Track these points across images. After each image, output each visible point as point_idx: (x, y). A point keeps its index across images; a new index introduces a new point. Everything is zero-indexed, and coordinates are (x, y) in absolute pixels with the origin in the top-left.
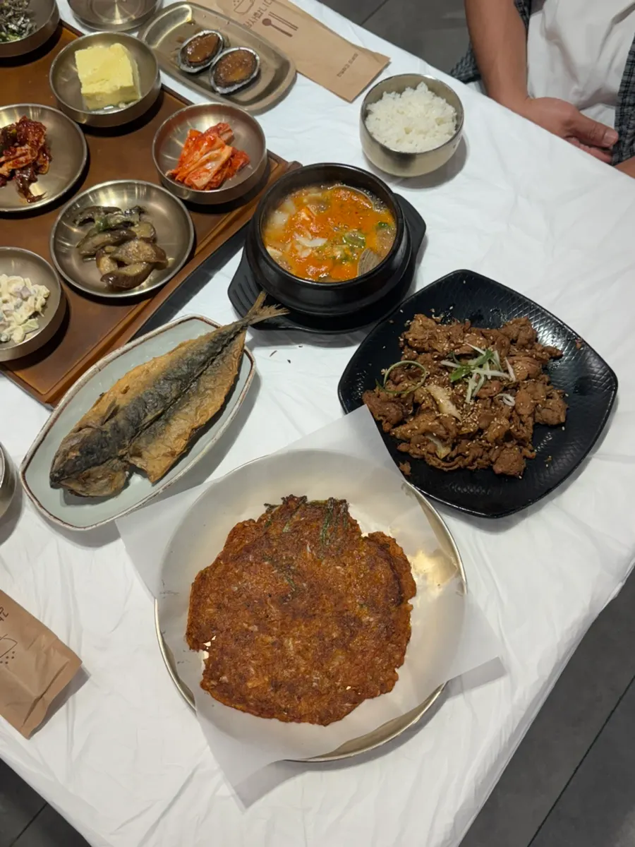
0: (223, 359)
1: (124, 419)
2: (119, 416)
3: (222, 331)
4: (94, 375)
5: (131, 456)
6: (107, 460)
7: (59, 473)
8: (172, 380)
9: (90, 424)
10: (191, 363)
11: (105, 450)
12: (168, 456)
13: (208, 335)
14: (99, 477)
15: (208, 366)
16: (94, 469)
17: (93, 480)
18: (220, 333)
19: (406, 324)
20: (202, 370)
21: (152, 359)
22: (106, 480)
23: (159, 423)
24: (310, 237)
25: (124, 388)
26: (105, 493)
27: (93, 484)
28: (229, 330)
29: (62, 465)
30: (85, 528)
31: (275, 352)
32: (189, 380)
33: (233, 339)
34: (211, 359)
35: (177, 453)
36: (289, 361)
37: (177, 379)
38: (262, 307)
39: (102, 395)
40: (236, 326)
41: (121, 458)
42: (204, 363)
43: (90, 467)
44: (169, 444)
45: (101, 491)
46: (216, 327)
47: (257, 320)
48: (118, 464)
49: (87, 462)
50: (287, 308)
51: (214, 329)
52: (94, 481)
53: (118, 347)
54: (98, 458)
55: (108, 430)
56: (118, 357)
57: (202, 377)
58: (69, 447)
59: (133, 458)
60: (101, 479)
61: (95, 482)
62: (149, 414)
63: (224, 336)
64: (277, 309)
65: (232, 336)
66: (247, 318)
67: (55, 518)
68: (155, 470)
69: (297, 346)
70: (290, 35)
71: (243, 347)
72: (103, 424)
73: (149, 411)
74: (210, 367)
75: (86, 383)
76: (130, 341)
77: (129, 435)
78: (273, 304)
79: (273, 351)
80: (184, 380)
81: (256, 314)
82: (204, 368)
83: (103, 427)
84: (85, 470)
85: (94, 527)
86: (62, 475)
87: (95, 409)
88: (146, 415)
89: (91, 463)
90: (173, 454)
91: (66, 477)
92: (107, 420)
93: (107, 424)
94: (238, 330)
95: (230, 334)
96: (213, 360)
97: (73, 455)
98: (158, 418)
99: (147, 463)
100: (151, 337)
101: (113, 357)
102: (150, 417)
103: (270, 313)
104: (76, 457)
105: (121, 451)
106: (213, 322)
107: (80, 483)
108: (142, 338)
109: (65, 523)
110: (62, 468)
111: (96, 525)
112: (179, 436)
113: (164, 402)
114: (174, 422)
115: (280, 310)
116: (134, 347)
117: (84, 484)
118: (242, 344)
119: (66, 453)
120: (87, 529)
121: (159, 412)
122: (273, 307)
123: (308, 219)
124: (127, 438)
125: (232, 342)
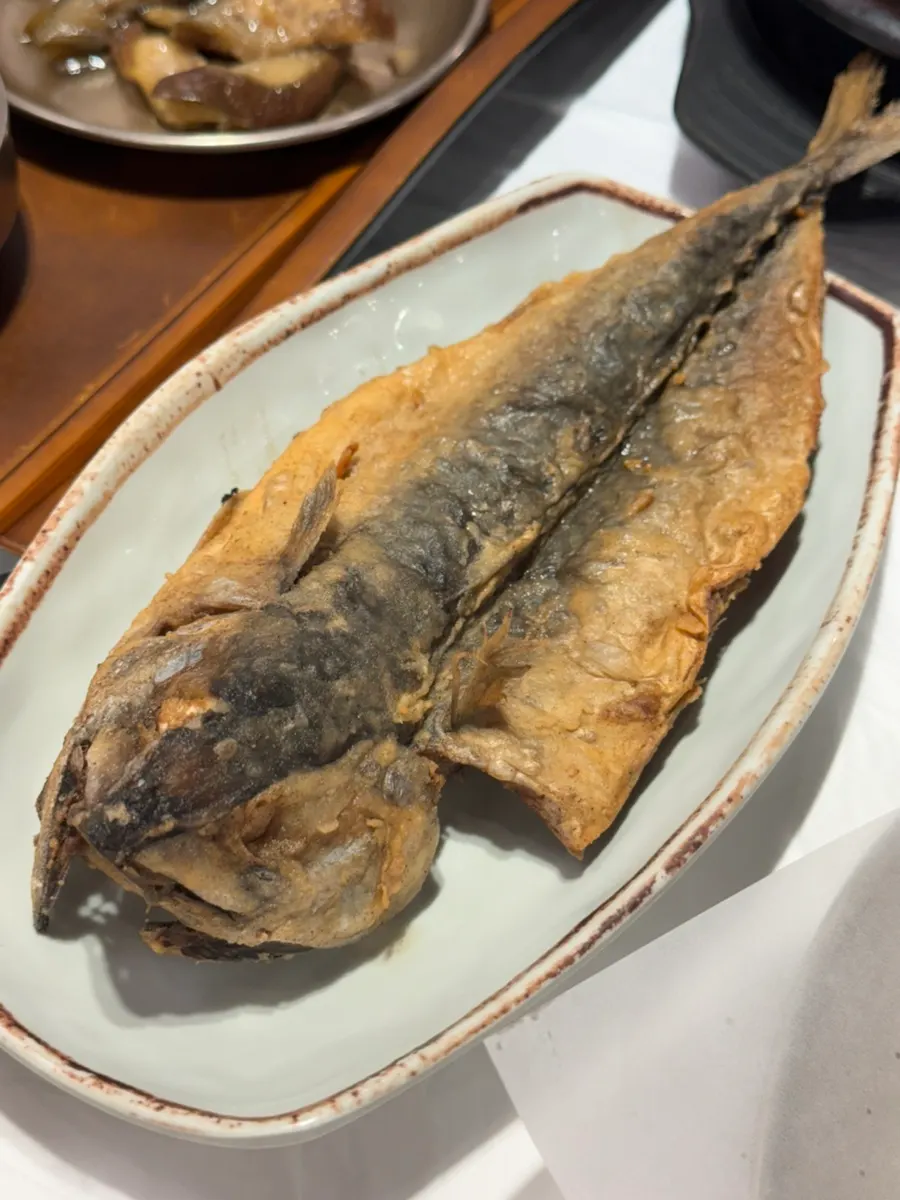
0: (743, 324)
1: (381, 561)
2: (356, 553)
4: (197, 403)
5: (455, 726)
6: (352, 740)
7: (129, 804)
8: (550, 406)
9: (219, 598)
10: (621, 341)
11: (341, 687)
12: (631, 718)
14: (327, 828)
15: (686, 355)
16: (301, 784)
17: (296, 846)
18: (722, 217)
20: (665, 372)
21: (424, 352)
22: (355, 848)
23: (539, 585)
25: (336, 457)
26: (349, 926)
27: (294, 869)
29: (137, 763)
30: (294, 1116)
32: (619, 412)
33: (771, 243)
34: (699, 322)
35: (667, 703)
37: (570, 406)
38: (877, 112)
39: (232, 499)
40: (784, 188)
41: (407, 734)
42: (670, 339)
43: (282, 774)
44: (615, 664)
45: (327, 910)
48: (401, 765)
49: (264, 750)
52: (297, 857)
53: (287, 295)
54: (315, 725)
55: (327, 607)
56: (289, 333)
57: (670, 398)
58: (145, 690)
59: (467, 736)
60: (329, 842)
61: (303, 858)
62: (487, 545)
65: (769, 230)
66: (820, 158)
67: (103, 1079)
68: (581, 790)
72: (291, 583)
73: (485, 533)
74: (694, 357)
75: (161, 436)
76: (331, 274)
77: (425, 629)
80: (599, 410)
81: (857, 138)
82: (675, 360)
83: (293, 597)
84: (263, 786)
85: (347, 1103)
86: (149, 816)
87: (216, 549)
88: (474, 549)
89: (288, 747)
90: (648, 706)
91: (169, 824)
92: (304, 572)
93: (312, 583)
94: (793, 203)
95: (761, 221)
96: (703, 332)
97: (186, 713)
98: (519, 567)
99: (538, 756)
100: (411, 265)
101: (272, 334)
102: (493, 556)
104: (209, 717)
105: (405, 698)
107: (231, 864)
108: (377, 265)
109: (163, 1104)
110: (144, 773)
111: (353, 1090)
112: (656, 628)
113: (535, 500)
114: (613, 571)
116: (349, 298)
117: (248, 874)
119: (134, 722)
120: (306, 1122)
121: (529, 535)
124: (417, 643)
125: (769, 260)
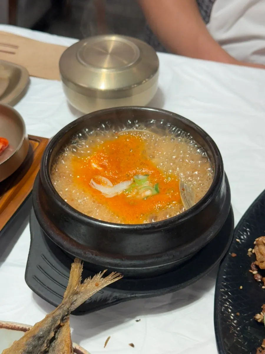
3: (36, 333)
13: (17, 344)
18: (34, 337)
19: (249, 254)
24: (112, 185)
28: (45, 327)
31: (109, 338)
33: (54, 339)
36: (132, 345)
38: (82, 282)
40: (54, 318)
46: (24, 330)
47: (80, 300)
50: (117, 271)
51: (22, 334)
63: (39, 338)
64: (104, 276)
65: (52, 334)
66: (66, 303)
69: (133, 321)
70: (13, 53)
71: (71, 345)
78: (96, 273)
79: (106, 338)
81: (76, 293)
94: (59, 322)
95: (49, 332)
103: (97, 285)
106: (18, 326)
115: (110, 277)
118: (68, 342)
122: (98, 277)
123: (100, 169)
125: (53, 344)
